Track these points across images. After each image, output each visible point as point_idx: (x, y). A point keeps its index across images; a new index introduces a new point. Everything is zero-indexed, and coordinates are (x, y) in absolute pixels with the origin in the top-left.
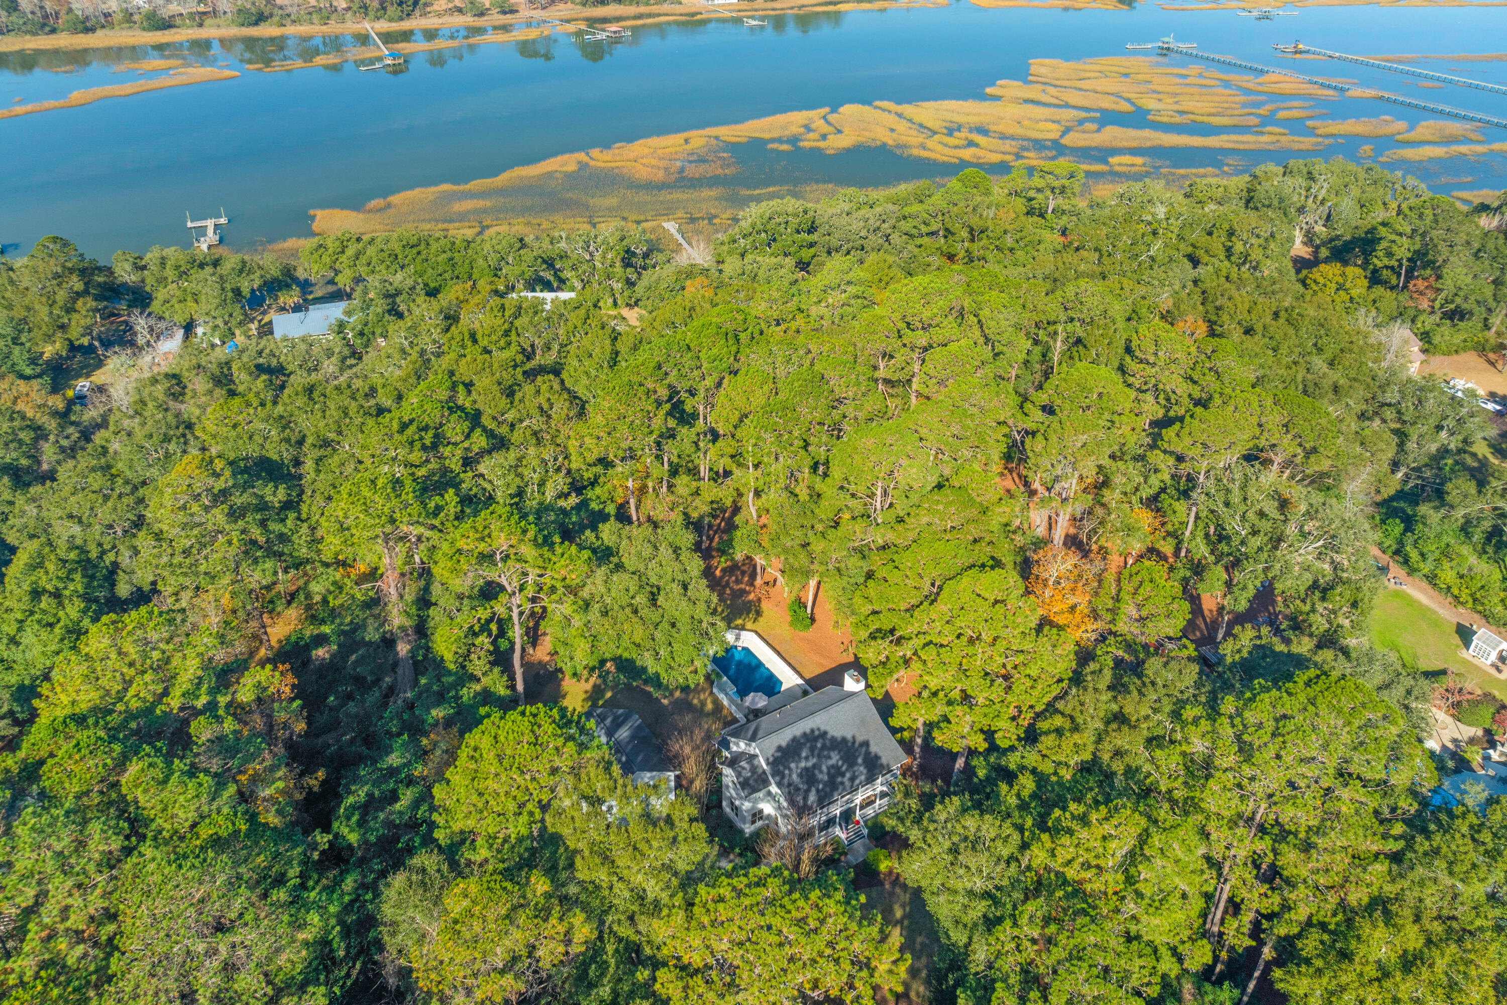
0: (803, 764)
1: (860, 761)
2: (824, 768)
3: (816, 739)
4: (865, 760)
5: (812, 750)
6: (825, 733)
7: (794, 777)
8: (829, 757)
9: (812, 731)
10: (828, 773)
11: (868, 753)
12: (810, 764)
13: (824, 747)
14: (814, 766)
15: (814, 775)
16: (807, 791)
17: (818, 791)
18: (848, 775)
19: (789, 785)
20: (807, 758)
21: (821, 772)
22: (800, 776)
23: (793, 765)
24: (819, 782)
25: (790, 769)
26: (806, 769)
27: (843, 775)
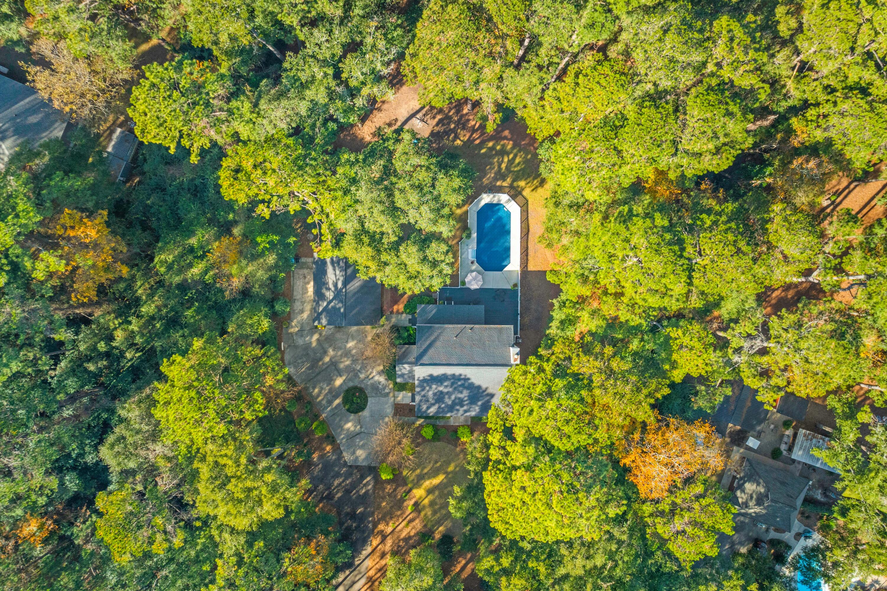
0: (441, 389)
1: (480, 403)
2: (453, 397)
3: (460, 380)
4: (483, 405)
5: (452, 384)
6: (469, 379)
7: (431, 393)
8: (461, 392)
9: (460, 375)
10: (453, 401)
11: (489, 401)
12: (446, 390)
13: (462, 385)
14: (448, 393)
15: (444, 398)
16: (433, 404)
17: (439, 407)
18: (465, 408)
19: (424, 396)
20: (446, 387)
21: (449, 398)
22: (435, 394)
23: (434, 386)
24: (443, 403)
25: (431, 388)
26: (441, 392)
27: (462, 406)
